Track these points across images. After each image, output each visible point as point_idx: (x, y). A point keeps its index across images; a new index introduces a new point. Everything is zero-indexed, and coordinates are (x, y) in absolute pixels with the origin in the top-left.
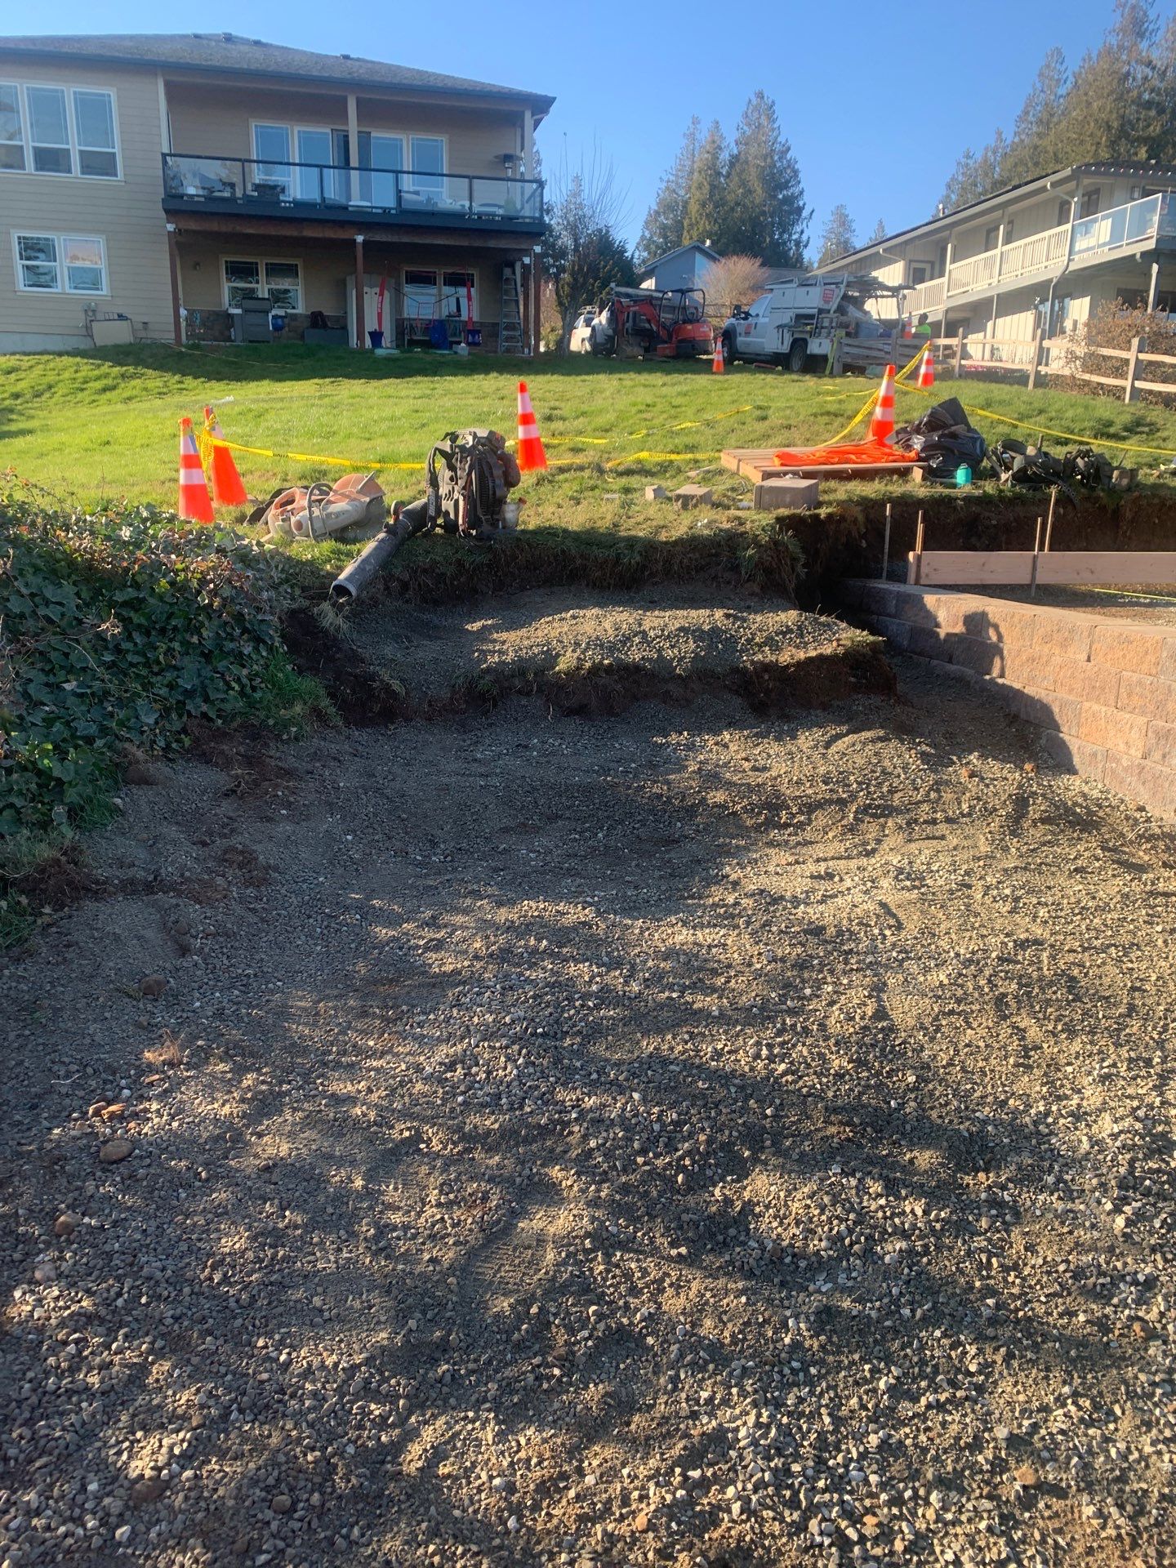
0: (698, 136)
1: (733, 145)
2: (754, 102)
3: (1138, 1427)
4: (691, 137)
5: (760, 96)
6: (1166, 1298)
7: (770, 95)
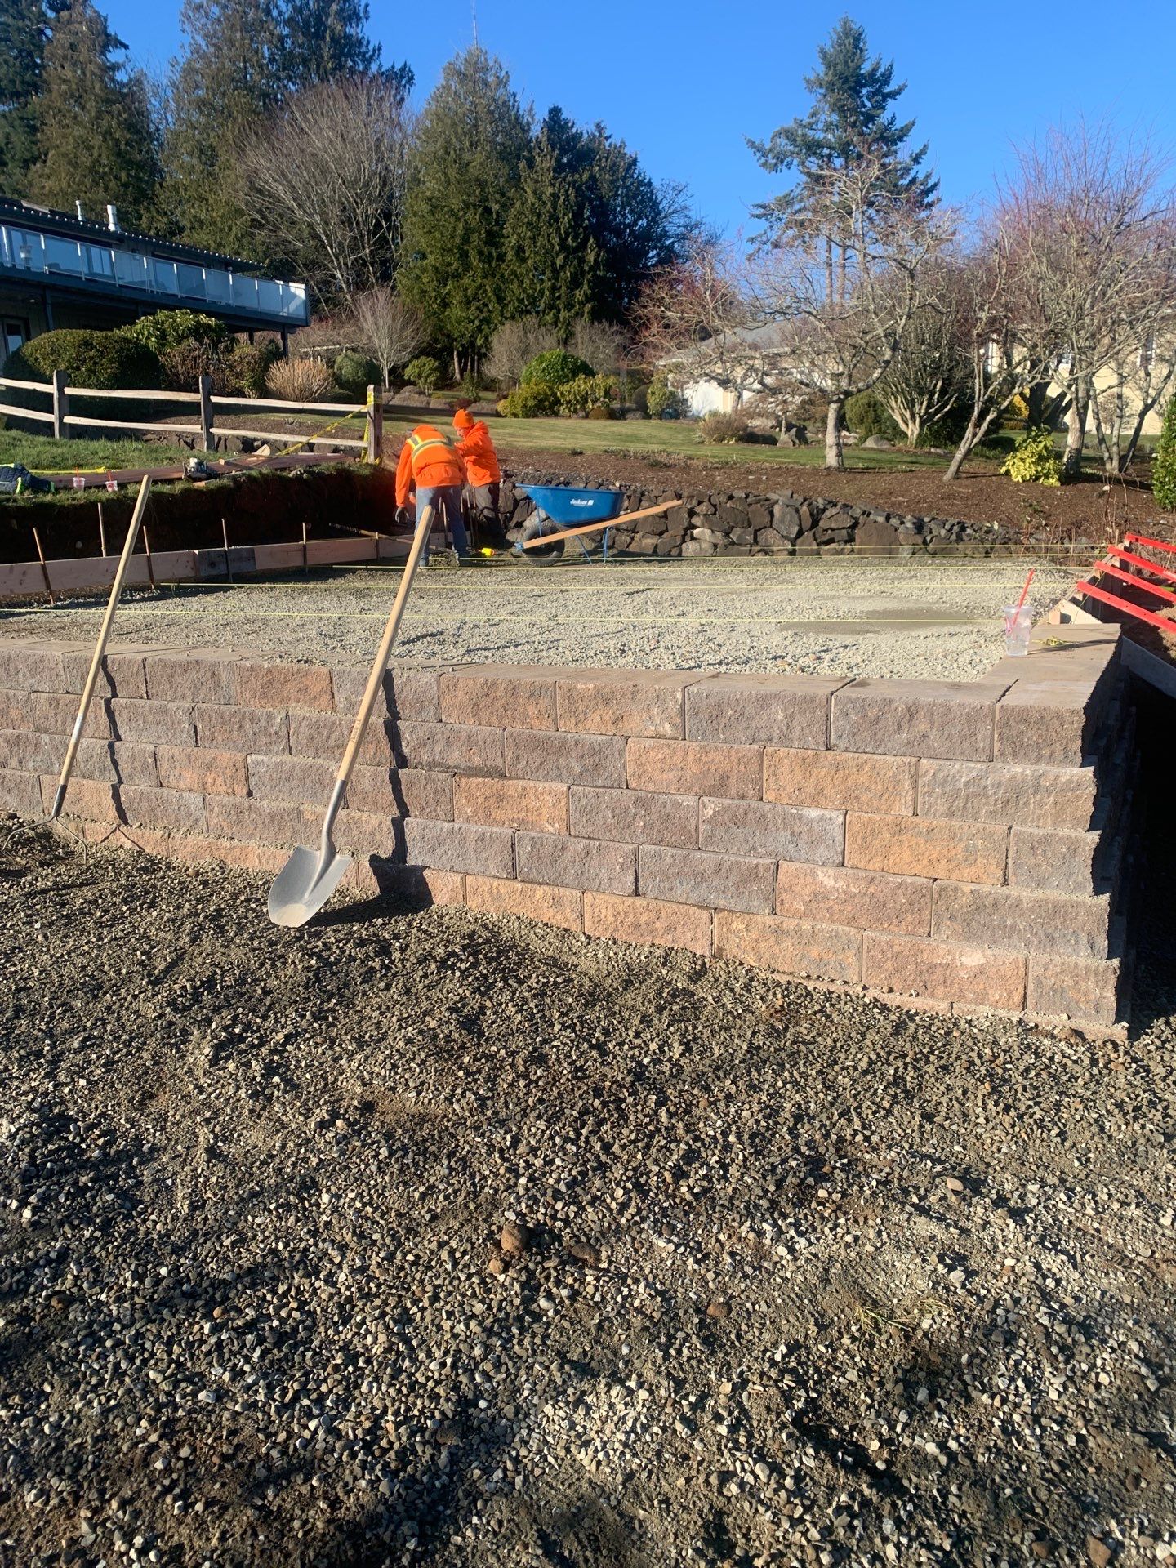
3: (68, 1392)
6: (78, 1263)
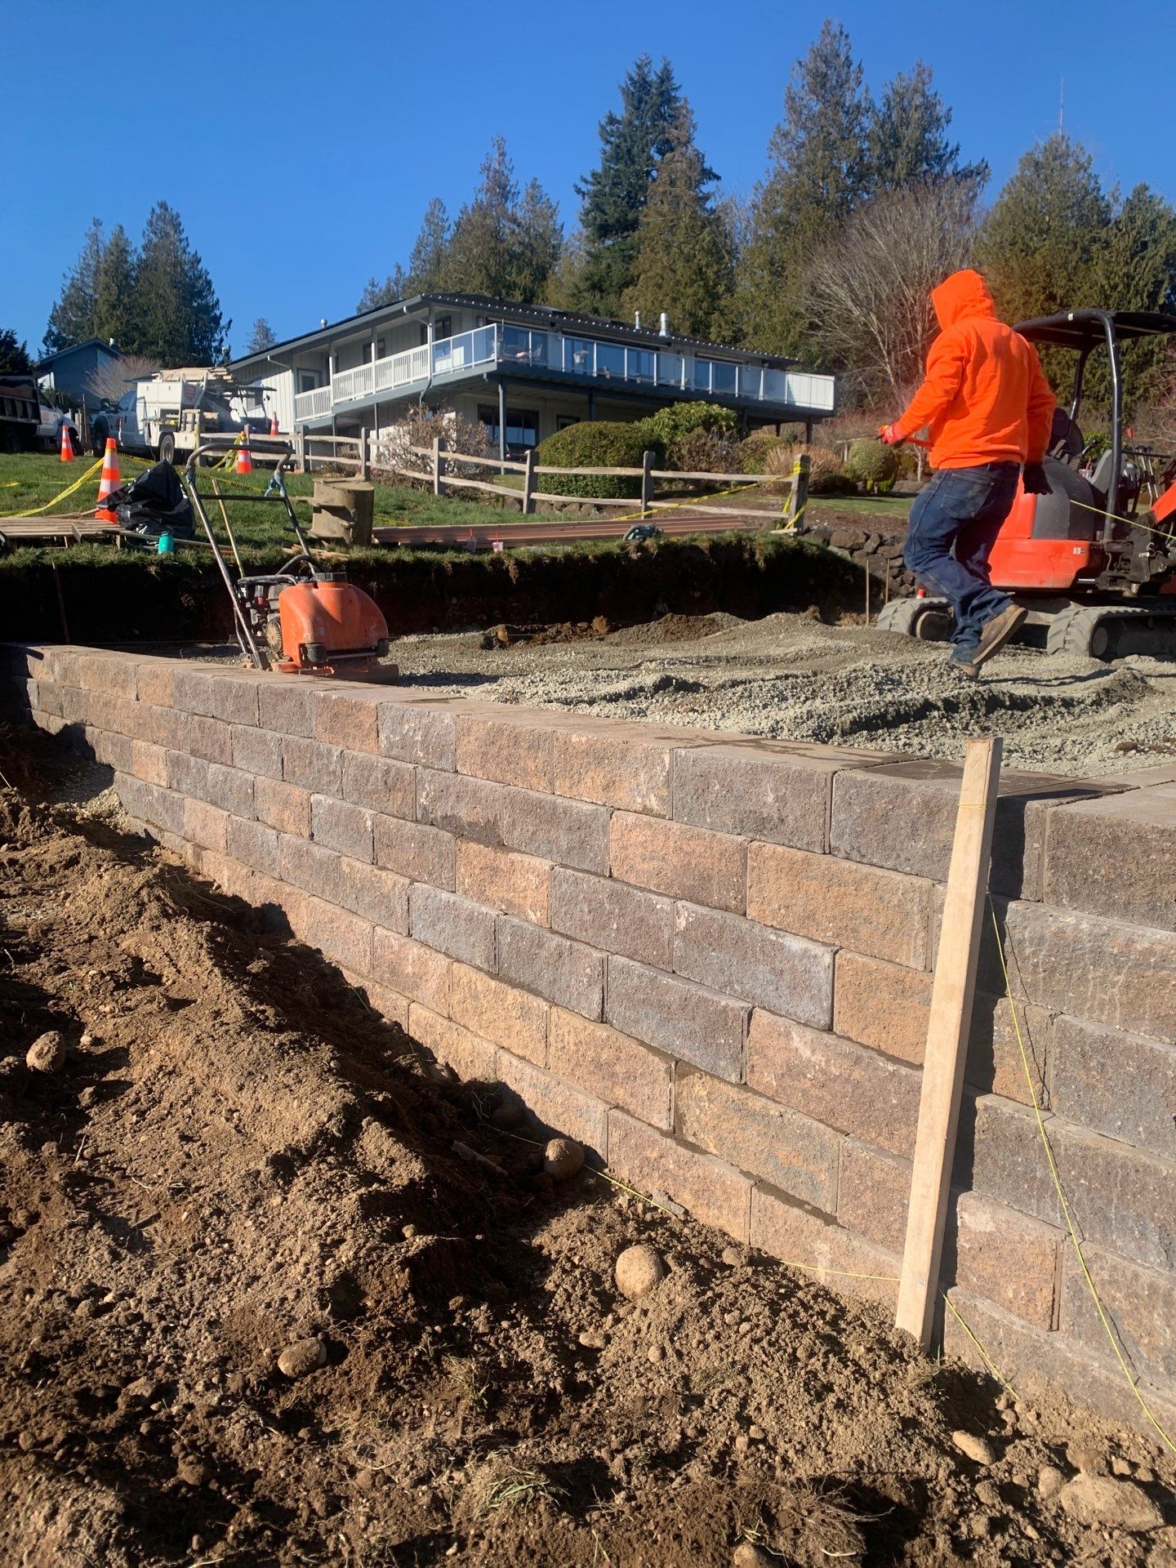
0: (100, 237)
1: (140, 250)
2: (158, 211)
4: (95, 239)
5: (163, 206)
7: (174, 207)
